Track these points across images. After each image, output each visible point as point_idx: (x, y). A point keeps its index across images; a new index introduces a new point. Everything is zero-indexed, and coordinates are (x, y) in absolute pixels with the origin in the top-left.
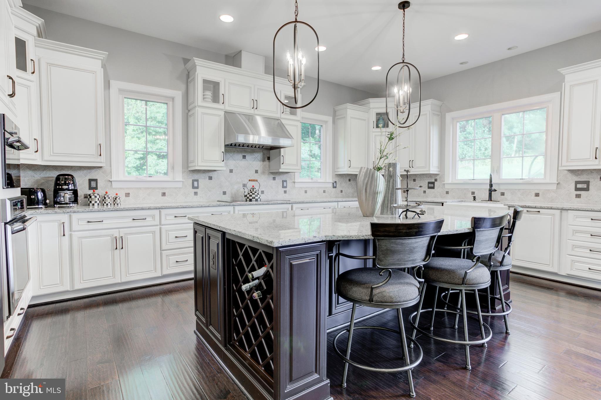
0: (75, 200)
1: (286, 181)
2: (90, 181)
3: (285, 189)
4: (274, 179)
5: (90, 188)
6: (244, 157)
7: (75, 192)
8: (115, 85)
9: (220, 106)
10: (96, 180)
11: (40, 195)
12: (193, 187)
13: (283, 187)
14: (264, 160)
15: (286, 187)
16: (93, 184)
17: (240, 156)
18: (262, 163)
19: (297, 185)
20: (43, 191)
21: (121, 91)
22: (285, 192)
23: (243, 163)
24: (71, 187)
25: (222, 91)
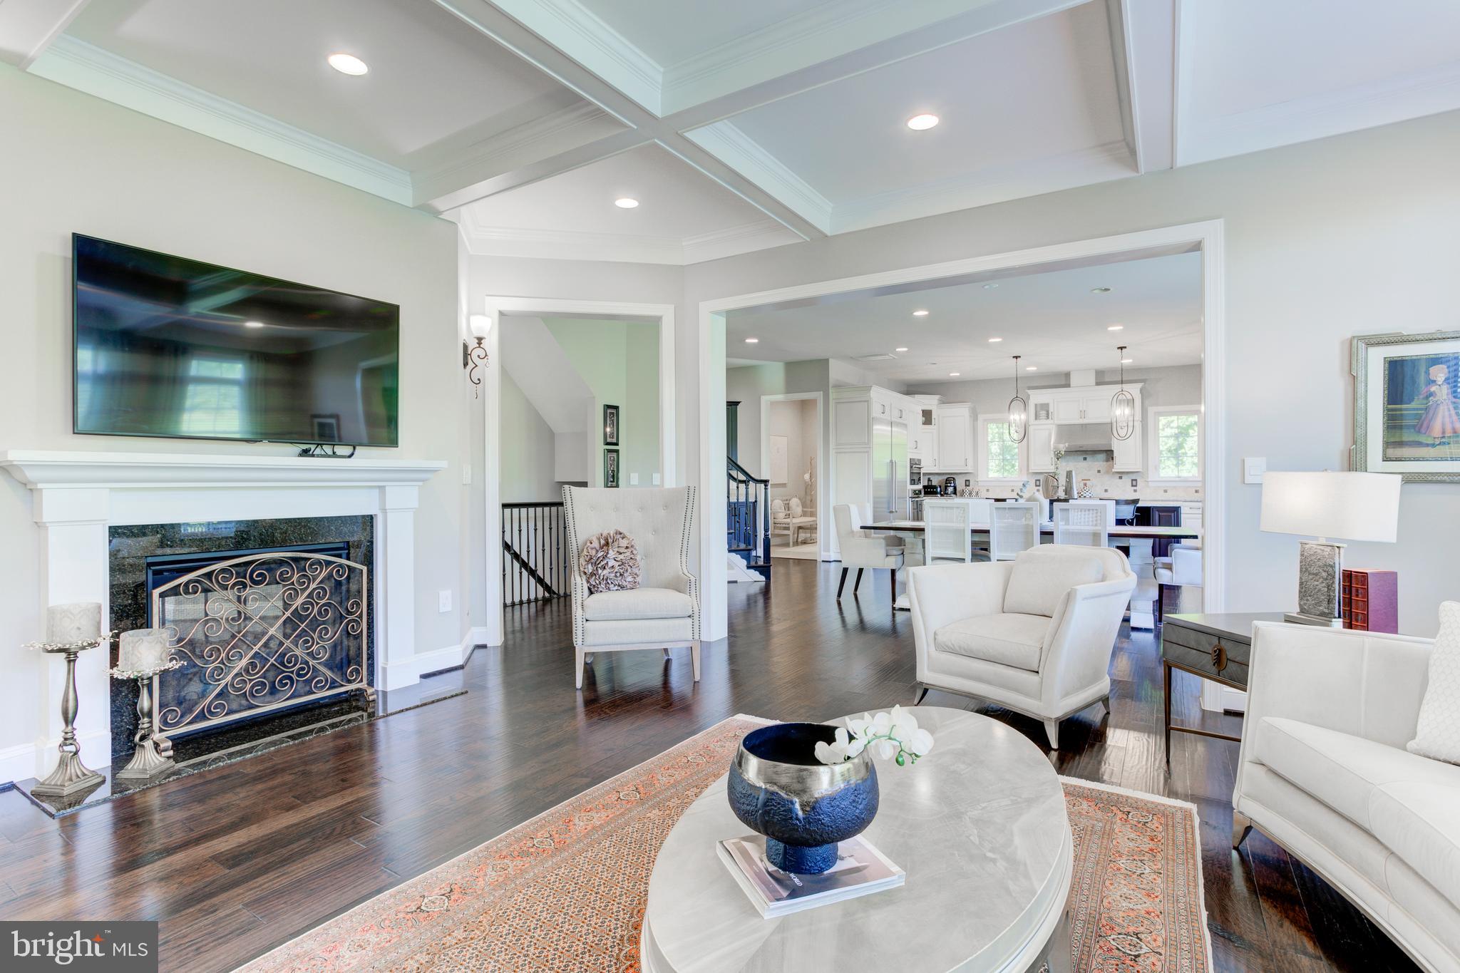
0: (955, 493)
1: (1136, 480)
2: (966, 481)
3: (1135, 488)
4: (1121, 478)
5: (966, 485)
6: (1085, 459)
7: (955, 488)
8: (981, 417)
9: (1049, 421)
10: (969, 481)
11: (939, 489)
12: (1036, 486)
13: (1132, 486)
14: (1107, 460)
15: (1136, 486)
16: (967, 483)
17: (1081, 458)
18: (1105, 463)
19: (1150, 484)
20: (940, 487)
21: (985, 420)
22: (1135, 491)
23: (1084, 464)
24: (952, 485)
25: (1051, 410)
